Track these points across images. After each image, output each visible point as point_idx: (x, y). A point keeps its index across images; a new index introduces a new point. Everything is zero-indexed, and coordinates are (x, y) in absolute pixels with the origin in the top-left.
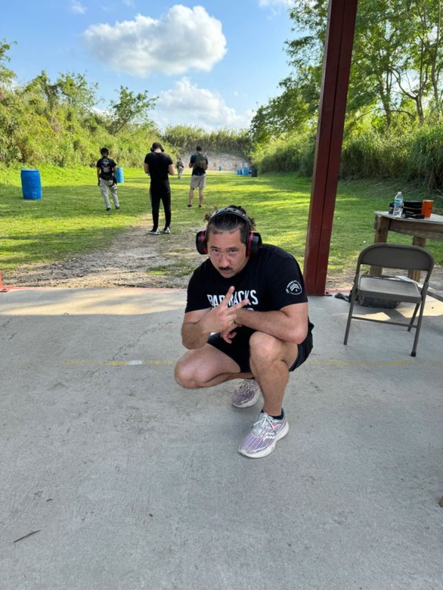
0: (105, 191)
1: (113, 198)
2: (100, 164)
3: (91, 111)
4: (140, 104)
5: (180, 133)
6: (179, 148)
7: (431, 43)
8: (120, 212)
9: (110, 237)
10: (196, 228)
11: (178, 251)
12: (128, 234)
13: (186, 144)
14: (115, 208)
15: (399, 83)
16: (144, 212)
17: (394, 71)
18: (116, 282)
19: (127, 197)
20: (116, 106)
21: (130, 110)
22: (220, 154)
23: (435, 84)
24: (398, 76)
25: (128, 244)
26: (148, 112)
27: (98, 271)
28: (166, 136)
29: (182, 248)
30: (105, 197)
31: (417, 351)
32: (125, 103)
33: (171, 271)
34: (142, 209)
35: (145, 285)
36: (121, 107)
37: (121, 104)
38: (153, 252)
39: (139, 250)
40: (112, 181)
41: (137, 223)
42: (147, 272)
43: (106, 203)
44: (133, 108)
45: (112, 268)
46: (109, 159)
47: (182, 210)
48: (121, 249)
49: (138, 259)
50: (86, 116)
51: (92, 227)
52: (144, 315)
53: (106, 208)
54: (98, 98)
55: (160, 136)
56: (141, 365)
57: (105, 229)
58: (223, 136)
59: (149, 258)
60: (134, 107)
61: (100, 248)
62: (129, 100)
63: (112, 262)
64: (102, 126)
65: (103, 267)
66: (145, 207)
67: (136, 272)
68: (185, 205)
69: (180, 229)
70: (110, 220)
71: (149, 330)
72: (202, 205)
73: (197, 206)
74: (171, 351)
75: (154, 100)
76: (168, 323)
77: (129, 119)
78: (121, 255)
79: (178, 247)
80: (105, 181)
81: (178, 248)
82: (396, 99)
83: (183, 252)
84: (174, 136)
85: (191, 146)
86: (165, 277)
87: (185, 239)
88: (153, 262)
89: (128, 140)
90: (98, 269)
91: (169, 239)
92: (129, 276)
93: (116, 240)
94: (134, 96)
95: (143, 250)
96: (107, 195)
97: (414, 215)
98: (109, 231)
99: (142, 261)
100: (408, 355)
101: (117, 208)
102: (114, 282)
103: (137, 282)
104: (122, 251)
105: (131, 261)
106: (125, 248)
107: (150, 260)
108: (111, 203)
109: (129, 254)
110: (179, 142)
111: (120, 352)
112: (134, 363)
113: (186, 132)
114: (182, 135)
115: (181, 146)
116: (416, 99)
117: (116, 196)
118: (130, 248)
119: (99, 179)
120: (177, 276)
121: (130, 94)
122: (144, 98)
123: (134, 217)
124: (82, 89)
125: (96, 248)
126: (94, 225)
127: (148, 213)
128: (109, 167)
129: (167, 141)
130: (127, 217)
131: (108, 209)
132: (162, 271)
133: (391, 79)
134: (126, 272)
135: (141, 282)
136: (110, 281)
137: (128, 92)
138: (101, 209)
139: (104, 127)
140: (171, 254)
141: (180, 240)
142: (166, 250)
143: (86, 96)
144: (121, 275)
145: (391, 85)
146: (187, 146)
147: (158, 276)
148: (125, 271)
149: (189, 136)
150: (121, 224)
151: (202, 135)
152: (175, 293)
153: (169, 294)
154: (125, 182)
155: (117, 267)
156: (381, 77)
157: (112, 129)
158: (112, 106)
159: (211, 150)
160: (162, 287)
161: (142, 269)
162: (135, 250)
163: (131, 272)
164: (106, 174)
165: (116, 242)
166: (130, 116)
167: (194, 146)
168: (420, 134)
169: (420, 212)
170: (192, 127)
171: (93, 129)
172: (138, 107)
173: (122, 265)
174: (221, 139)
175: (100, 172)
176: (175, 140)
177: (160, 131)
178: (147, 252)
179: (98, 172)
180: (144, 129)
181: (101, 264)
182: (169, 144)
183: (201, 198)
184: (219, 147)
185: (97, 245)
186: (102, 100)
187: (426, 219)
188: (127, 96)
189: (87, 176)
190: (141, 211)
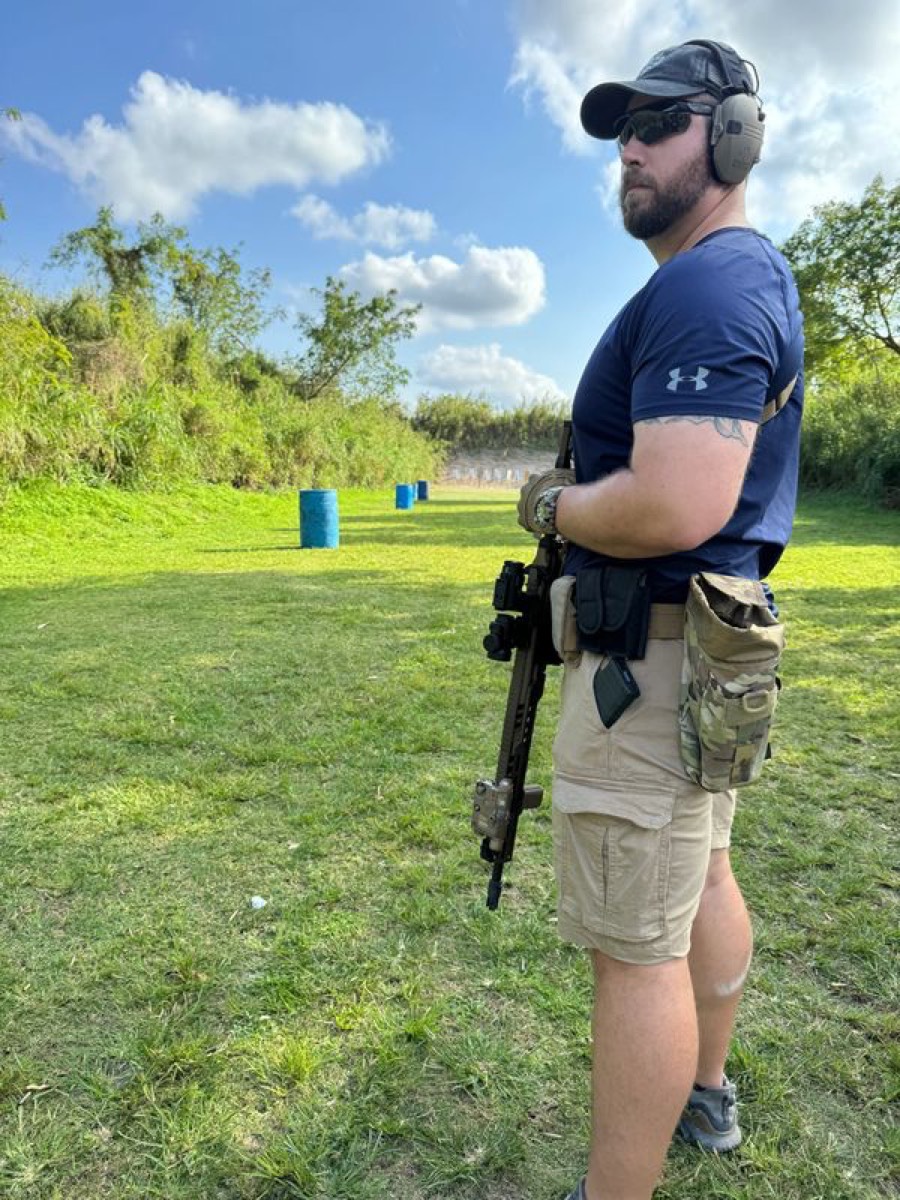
3: (252, 346)
4: (376, 325)
5: (448, 412)
6: (447, 443)
13: (461, 433)
20: (312, 332)
21: (350, 343)
22: (537, 453)
26: (394, 344)
28: (418, 418)
32: (335, 323)
36: (324, 335)
37: (325, 327)
50: (235, 354)
55: (406, 419)
58: (541, 416)
60: (360, 334)
62: (347, 315)
64: (276, 380)
77: (345, 364)
84: (434, 418)
85: (471, 436)
94: (361, 304)
110: (446, 430)
113: (461, 409)
114: (452, 415)
115: (450, 437)
121: (351, 300)
129: (420, 428)
137: (344, 294)
139: (280, 383)
146: (464, 437)
149: (467, 418)
157: (301, 390)
158: (303, 332)
159: (516, 446)
166: (349, 357)
167: (477, 437)
171: (248, 385)
172: (370, 332)
174: (538, 422)
176: (438, 426)
177: (405, 407)
184: (534, 439)
188: (343, 306)
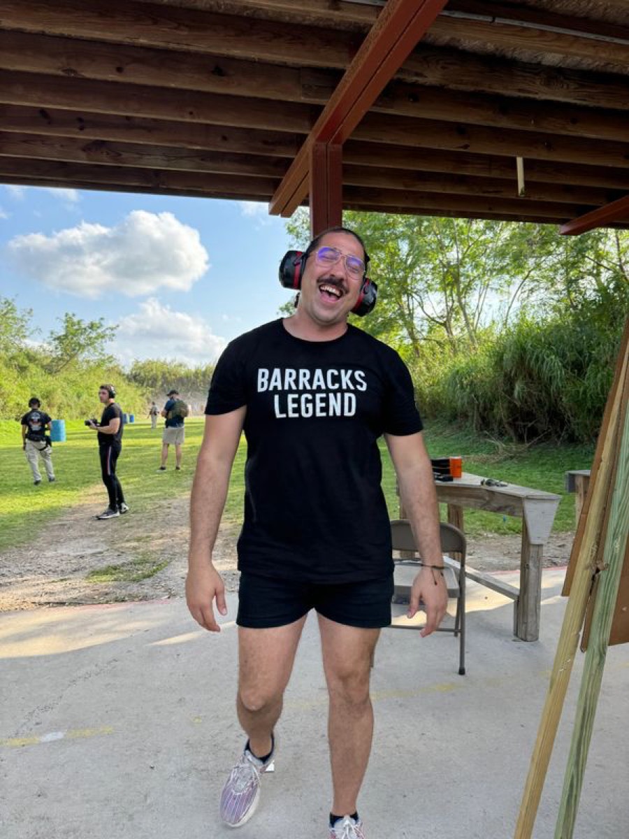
0: (34, 457)
1: (46, 465)
2: (26, 420)
3: (23, 346)
4: (93, 335)
5: (152, 370)
7: (452, 264)
8: (56, 485)
9: (35, 525)
10: (170, 501)
11: (139, 540)
12: (64, 518)
14: (48, 480)
15: (422, 308)
16: (93, 482)
17: (414, 295)
18: (37, 599)
19: (67, 461)
20: (58, 338)
21: (79, 343)
23: (463, 307)
24: (419, 300)
25: (62, 534)
27: (10, 583)
28: (132, 374)
29: (145, 535)
30: (33, 466)
31: (466, 667)
32: (72, 334)
33: (125, 573)
34: (89, 478)
35: (81, 600)
36: (64, 339)
37: (66, 336)
38: (100, 544)
39: (78, 542)
40: (43, 443)
41: (80, 500)
42: (87, 578)
43: (34, 473)
44: (82, 339)
45: (33, 576)
46: (40, 413)
47: (151, 476)
48: (50, 543)
49: (75, 557)
50: (13, 351)
51: (9, 513)
52: (73, 652)
53: (34, 481)
54: (33, 328)
55: (124, 375)
56: (61, 740)
57: (28, 513)
59: (93, 555)
60: (84, 339)
61: (18, 545)
62: (77, 330)
63: (34, 567)
64: (37, 365)
65: (18, 576)
66: (95, 474)
67: (69, 579)
68: (156, 468)
69: (145, 504)
70: (39, 499)
71: (80, 678)
72: (180, 466)
73: (174, 468)
74: (112, 710)
75: (112, 329)
76: (111, 662)
77: (76, 354)
78: (49, 554)
79: (141, 533)
80: (33, 443)
81: (139, 535)
82: (422, 326)
83: (148, 539)
84: (142, 374)
86: (116, 583)
87: (152, 519)
88: (99, 561)
89: (74, 381)
90: (9, 581)
91: (127, 521)
92: (59, 587)
93: (44, 530)
94: (85, 325)
95: (85, 542)
96: (36, 463)
97: (441, 477)
98: (34, 517)
99: (81, 560)
100: (456, 673)
101: (51, 480)
102: (33, 599)
103: (70, 597)
104: (53, 547)
105: (64, 562)
106: (58, 542)
107: (94, 558)
108: (41, 473)
109: (62, 550)
111: (29, 720)
112: (49, 737)
113: (160, 369)
114: (154, 372)
115: (153, 386)
116: (444, 324)
117: (50, 463)
118: (65, 541)
119: (24, 440)
120: (134, 580)
121: (79, 323)
122: (98, 328)
123: (76, 492)
124: (9, 318)
125: (12, 545)
126: (12, 509)
127: (98, 484)
128: (40, 424)
129: (133, 380)
130: (65, 493)
131: (37, 483)
132: (112, 574)
133: (413, 304)
134: (53, 582)
135: (74, 596)
136: (27, 599)
137: (75, 320)
138: (26, 482)
139: (39, 366)
140: (128, 545)
141: (144, 522)
142: (121, 538)
143: (15, 326)
144: (45, 587)
145: (413, 309)
147: (104, 584)
148: (53, 579)
149: (164, 374)
150: (54, 505)
151: (182, 372)
152: (127, 610)
153: (116, 613)
154: (68, 439)
155: (42, 573)
156: (401, 301)
157: (50, 369)
158: (52, 339)
159: (196, 390)
160: (107, 602)
161: (80, 574)
162: (72, 543)
163: (62, 580)
164: (36, 432)
165: (44, 534)
166: (79, 350)
168: (454, 366)
169: (448, 472)
170: (168, 361)
172: (90, 338)
173: (50, 570)
175: (27, 430)
176: (145, 379)
177: (123, 368)
178: (91, 545)
179: (24, 430)
180: (99, 366)
181: (16, 571)
182: (137, 384)
183: (178, 457)
185: (13, 541)
186: (38, 331)
187: (456, 482)
188: (75, 325)
189: (9, 434)
190: (88, 482)
